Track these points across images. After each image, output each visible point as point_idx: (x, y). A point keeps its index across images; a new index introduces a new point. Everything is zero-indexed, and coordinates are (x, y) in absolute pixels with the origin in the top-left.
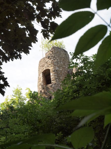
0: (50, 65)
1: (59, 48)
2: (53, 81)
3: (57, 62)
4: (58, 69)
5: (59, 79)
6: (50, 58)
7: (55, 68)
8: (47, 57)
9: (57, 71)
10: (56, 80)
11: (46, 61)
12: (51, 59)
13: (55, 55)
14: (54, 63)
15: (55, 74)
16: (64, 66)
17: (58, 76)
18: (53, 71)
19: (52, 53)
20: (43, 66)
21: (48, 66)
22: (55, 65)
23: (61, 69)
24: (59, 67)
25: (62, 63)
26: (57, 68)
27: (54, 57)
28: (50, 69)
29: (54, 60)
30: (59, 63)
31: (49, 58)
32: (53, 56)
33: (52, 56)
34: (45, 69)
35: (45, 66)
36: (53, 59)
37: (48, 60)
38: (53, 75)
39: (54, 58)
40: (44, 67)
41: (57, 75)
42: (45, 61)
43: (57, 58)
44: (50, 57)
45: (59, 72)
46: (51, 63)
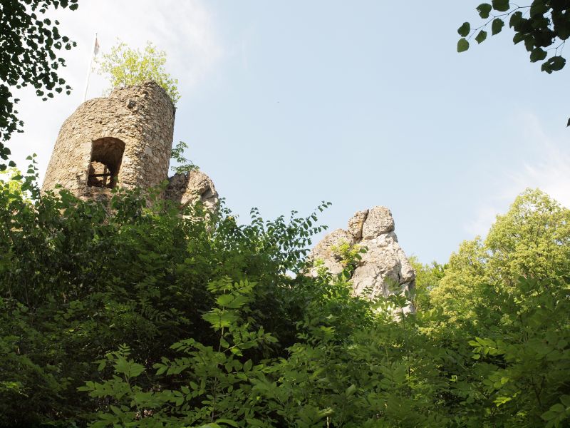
0: (129, 128)
1: (166, 95)
2: (129, 184)
3: (152, 133)
4: (151, 155)
5: (147, 186)
6: (136, 108)
7: (143, 146)
8: (123, 101)
9: (145, 157)
10: (138, 186)
11: (119, 112)
12: (136, 112)
13: (152, 108)
14: (143, 130)
15: (138, 164)
16: (165, 154)
17: (145, 176)
18: (136, 155)
19: (146, 98)
20: (101, 122)
21: (120, 131)
22: (144, 136)
23: (157, 160)
24: (154, 150)
25: (162, 141)
26: (148, 151)
27: (147, 112)
28: (125, 141)
29: (147, 121)
30: (157, 137)
31: (130, 107)
32: (146, 107)
33: (143, 107)
34: (106, 134)
35: (109, 125)
36: (142, 117)
37: (125, 111)
38: (133, 166)
39: (147, 117)
40: (105, 128)
41: (144, 172)
42: (113, 109)
43: (156, 122)
44: (134, 105)
45: (150, 164)
46: (136, 126)
